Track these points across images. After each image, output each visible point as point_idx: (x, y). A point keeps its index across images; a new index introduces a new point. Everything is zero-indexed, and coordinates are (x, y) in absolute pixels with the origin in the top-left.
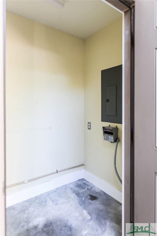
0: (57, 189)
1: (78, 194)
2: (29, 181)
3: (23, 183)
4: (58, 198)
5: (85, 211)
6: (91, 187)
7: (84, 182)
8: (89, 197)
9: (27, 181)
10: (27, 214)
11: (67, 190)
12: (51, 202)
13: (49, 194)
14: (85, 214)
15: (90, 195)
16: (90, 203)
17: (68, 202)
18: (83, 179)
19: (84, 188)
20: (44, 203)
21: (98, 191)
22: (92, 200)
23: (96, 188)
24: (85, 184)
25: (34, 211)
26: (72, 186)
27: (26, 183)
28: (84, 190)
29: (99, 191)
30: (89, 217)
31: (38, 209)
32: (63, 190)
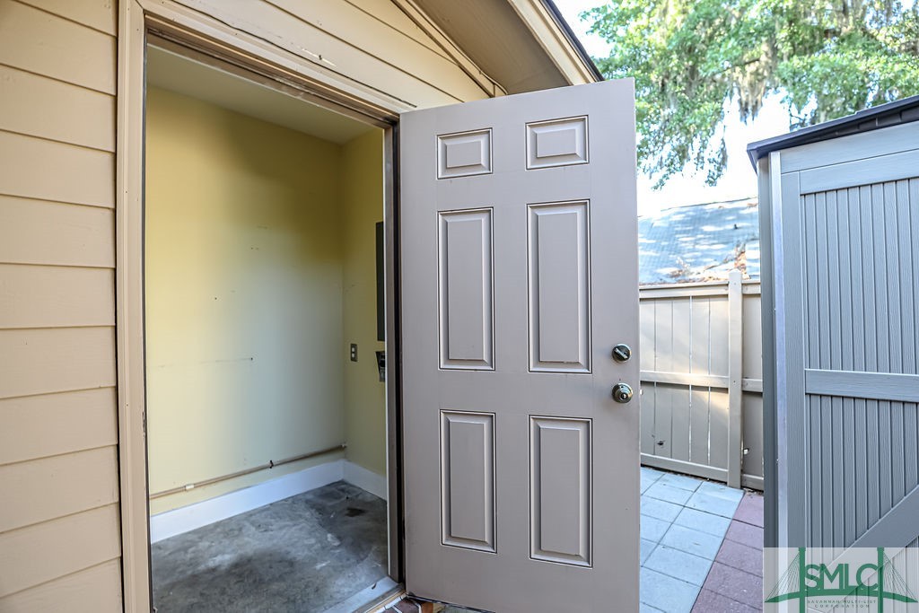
0: (271, 504)
1: (321, 510)
2: (197, 486)
3: (183, 489)
4: (273, 520)
5: (329, 535)
6: (355, 494)
7: (343, 486)
8: (347, 512)
9: (192, 486)
10: (193, 552)
11: (296, 505)
12: (253, 529)
13: (251, 515)
14: (329, 539)
15: (348, 509)
16: (346, 522)
17: (295, 525)
18: (342, 482)
19: (339, 497)
20: (236, 532)
21: (369, 500)
22: (352, 516)
23: (369, 496)
24: (343, 490)
25: (210, 547)
26: (310, 497)
27: (191, 490)
28: (337, 501)
29: (373, 499)
30: (337, 543)
31: (220, 542)
32: (287, 506)
